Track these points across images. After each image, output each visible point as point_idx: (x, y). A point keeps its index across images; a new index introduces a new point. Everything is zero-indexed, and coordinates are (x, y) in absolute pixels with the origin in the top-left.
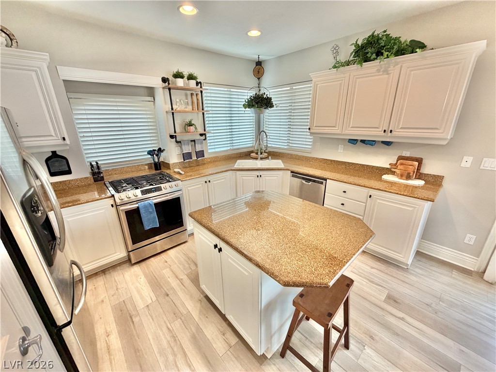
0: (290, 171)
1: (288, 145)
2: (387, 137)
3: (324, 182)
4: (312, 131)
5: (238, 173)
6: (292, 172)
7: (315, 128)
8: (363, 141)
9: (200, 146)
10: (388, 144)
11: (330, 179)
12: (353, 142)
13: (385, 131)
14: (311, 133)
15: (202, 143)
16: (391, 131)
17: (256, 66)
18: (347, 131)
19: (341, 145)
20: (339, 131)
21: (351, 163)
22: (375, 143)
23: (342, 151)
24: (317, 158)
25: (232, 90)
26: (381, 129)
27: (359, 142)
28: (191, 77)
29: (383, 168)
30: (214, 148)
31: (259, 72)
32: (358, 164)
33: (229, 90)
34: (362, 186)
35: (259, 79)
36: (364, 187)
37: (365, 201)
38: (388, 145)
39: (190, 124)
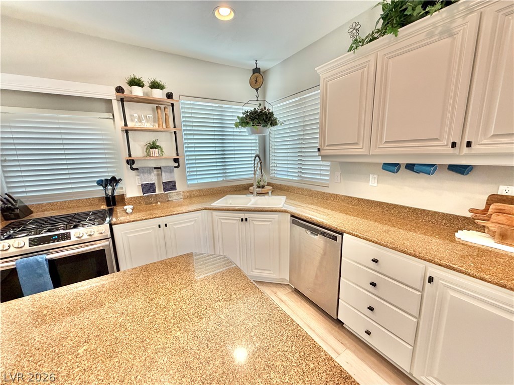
0: (289, 215)
1: (298, 176)
2: (459, 156)
3: (339, 236)
4: (323, 152)
5: (215, 213)
6: (292, 216)
7: (328, 148)
8: (410, 167)
9: (168, 174)
10: (462, 170)
11: (349, 233)
12: (392, 168)
13: (454, 145)
14: (323, 156)
15: (171, 171)
16: (469, 144)
17: (253, 74)
18: (377, 150)
19: (374, 174)
20: (363, 150)
21: (392, 205)
22: (435, 170)
23: (376, 184)
24: (337, 195)
25: (224, 106)
26: (446, 141)
27: (403, 168)
28: (155, 85)
29: (456, 218)
30: (197, 179)
31: (256, 81)
32: (404, 207)
33: (220, 105)
34: (410, 254)
35: (257, 89)
36: (415, 256)
37: (420, 287)
38: (462, 173)
39: (154, 146)
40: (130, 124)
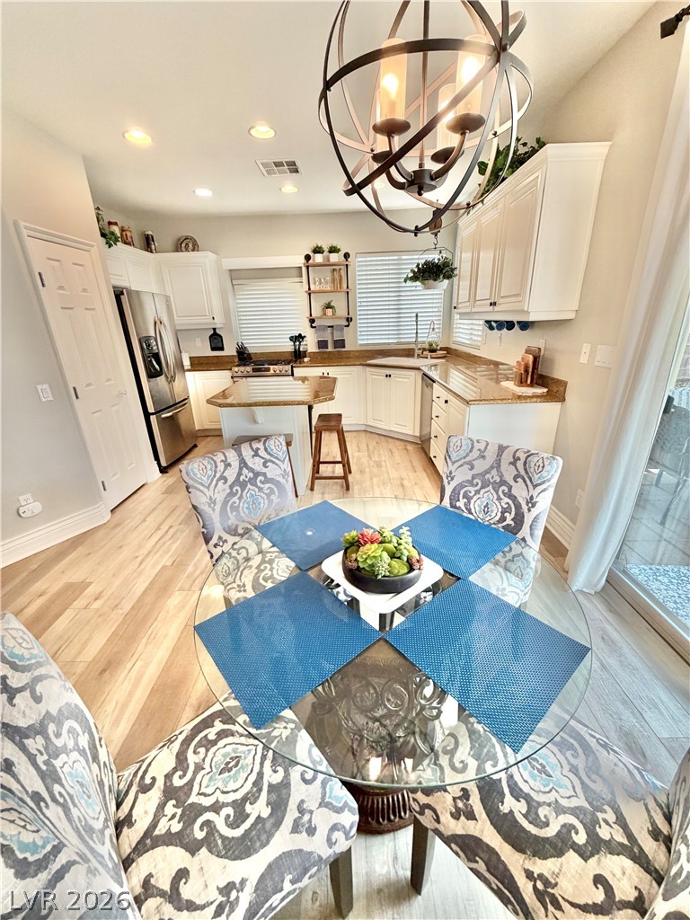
0: (422, 372)
9: (339, 333)
15: (342, 330)
28: (333, 250)
30: (367, 339)
31: (435, 225)
35: (436, 235)
39: (329, 306)
40: (312, 288)
